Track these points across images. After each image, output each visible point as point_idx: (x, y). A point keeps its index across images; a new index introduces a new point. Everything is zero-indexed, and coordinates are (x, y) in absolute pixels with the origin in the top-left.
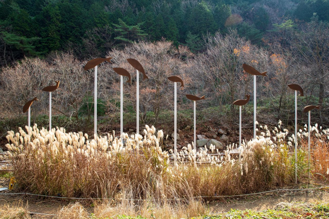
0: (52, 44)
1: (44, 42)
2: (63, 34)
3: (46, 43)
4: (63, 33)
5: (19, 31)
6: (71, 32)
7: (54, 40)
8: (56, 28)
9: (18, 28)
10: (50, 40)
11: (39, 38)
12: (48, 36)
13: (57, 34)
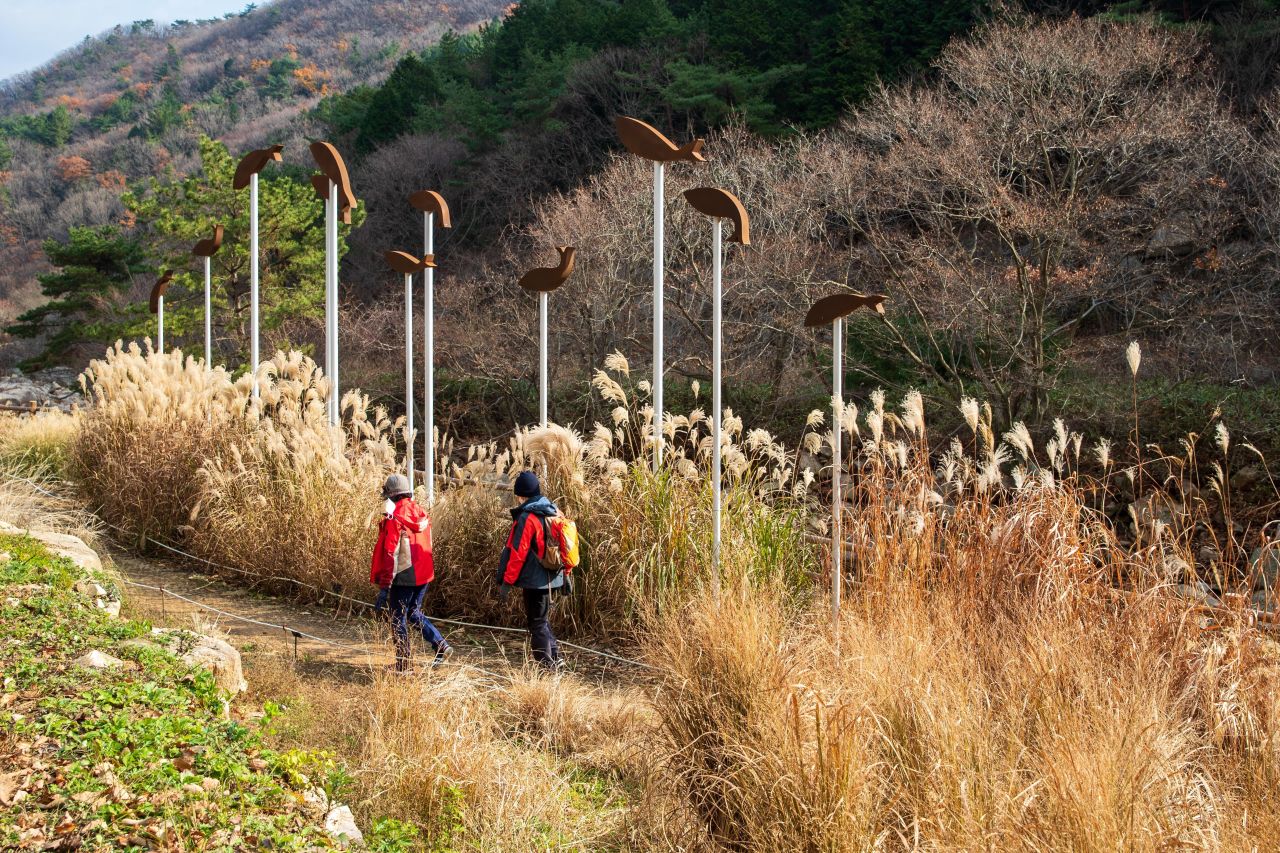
0: (848, 88)
1: (817, 84)
2: (893, 34)
3: (825, 85)
4: (896, 30)
5: (735, 49)
6: (929, 20)
7: (857, 65)
8: (866, 12)
9: (732, 38)
10: (843, 71)
11: (798, 68)
12: (834, 55)
13: (869, 40)
